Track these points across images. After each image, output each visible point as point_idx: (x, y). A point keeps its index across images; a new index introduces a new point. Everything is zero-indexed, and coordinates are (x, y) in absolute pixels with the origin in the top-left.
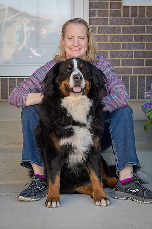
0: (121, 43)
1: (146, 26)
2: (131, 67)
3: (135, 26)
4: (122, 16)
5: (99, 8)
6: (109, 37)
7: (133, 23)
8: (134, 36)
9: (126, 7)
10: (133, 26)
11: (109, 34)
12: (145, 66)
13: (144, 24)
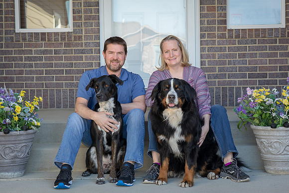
0: (227, 60)
1: (248, 45)
2: (236, 80)
3: (238, 46)
4: (227, 38)
5: (208, 31)
6: (217, 55)
7: (237, 43)
8: (237, 54)
9: (231, 30)
10: (237, 45)
11: (217, 53)
12: (247, 79)
13: (246, 44)
